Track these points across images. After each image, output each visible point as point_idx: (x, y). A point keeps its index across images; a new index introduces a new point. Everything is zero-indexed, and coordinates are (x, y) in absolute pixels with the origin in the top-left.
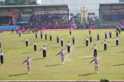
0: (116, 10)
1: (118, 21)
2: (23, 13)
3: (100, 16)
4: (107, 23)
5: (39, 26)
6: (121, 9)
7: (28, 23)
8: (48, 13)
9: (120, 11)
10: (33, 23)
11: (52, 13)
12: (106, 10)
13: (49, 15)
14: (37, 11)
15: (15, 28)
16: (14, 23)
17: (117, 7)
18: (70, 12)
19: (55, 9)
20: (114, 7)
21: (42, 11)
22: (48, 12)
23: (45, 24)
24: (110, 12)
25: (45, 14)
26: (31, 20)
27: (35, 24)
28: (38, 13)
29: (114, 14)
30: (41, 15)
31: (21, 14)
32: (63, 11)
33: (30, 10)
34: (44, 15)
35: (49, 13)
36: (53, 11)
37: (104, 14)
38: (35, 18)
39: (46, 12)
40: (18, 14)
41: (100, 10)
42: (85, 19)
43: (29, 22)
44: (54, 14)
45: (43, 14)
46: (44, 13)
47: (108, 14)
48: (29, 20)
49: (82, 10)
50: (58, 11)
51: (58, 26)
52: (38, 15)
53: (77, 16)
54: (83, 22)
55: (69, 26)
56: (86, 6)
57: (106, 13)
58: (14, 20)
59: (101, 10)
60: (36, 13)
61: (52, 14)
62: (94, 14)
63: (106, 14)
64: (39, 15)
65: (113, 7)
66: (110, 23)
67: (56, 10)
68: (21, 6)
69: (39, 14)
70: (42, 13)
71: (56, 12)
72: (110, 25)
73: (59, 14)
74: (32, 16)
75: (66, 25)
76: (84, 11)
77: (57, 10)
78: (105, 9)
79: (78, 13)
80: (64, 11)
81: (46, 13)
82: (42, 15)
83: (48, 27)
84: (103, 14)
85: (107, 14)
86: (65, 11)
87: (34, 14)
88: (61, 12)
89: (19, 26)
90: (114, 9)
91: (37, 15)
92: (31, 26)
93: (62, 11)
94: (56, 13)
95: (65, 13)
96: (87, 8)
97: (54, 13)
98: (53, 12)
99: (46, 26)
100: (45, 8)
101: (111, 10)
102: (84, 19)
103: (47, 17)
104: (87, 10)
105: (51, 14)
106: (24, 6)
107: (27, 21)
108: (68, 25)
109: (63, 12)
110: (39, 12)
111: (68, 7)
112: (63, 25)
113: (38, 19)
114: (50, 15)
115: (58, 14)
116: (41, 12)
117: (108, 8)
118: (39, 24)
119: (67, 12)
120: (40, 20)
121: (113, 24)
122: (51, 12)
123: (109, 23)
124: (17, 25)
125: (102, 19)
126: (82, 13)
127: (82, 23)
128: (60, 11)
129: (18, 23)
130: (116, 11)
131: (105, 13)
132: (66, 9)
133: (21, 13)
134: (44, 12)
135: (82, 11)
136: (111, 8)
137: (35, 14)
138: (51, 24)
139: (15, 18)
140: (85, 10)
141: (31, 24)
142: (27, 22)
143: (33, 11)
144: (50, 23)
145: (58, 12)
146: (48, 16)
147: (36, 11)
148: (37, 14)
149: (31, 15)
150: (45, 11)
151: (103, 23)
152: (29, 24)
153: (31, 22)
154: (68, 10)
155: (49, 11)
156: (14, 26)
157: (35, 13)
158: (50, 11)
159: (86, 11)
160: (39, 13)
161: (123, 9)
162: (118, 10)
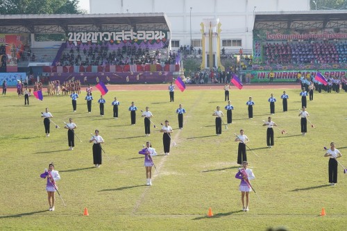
0: (302, 31)
1: (305, 62)
2: (38, 38)
3: (255, 49)
4: (276, 69)
5: (82, 74)
6: (316, 29)
7: (51, 67)
8: (107, 38)
9: (312, 34)
10: (64, 67)
11: (121, 38)
12: (274, 31)
13: (112, 44)
14: (77, 33)
15: (13, 80)
16: (12, 64)
17: (306, 24)
18: (171, 37)
19: (130, 26)
20: (297, 25)
21: (93, 33)
22: (110, 35)
23: (100, 69)
24: (285, 36)
25: (101, 39)
26: (60, 57)
27: (72, 69)
28: (80, 38)
29: (294, 43)
30: (87, 44)
31: (30, 41)
32: (153, 32)
33: (57, 29)
34: (97, 44)
35: (112, 37)
36: (123, 32)
37: (269, 42)
38: (72, 51)
39: (102, 35)
40: (22, 38)
41: (255, 31)
42: (214, 56)
43: (54, 64)
44: (124, 42)
45: (95, 41)
46: (98, 37)
47: (280, 43)
48: (53, 58)
49: (206, 30)
50: (138, 32)
51: (138, 76)
52: (79, 43)
53: (191, 48)
54: (208, 66)
55: (168, 75)
56: (218, 20)
57: (272, 40)
58: (10, 57)
59: (260, 32)
60: (73, 38)
61: (118, 42)
62: (239, 42)
63: (272, 43)
64: (84, 44)
65: (292, 24)
66: (284, 70)
67: (132, 30)
68: (31, 16)
69: (84, 41)
70: (91, 38)
71: (131, 36)
72: (285, 75)
73: (139, 42)
74: (64, 46)
75: (160, 73)
76: (211, 34)
77: (135, 31)
78: (272, 30)
79: (194, 38)
80: (155, 34)
81: (103, 38)
82: (92, 44)
83: (108, 79)
84: (265, 43)
85: (276, 43)
86: (157, 32)
87: (67, 40)
88: (146, 36)
89: (24, 74)
90: (296, 31)
91: (76, 45)
92: (60, 75)
93: (147, 32)
94: (130, 37)
95: (157, 38)
96: (220, 25)
97: (125, 38)
98: (123, 36)
99: (103, 74)
100: (98, 23)
101: (288, 33)
102: (211, 57)
103: (107, 49)
104: (219, 30)
105: (116, 41)
106: (41, 16)
107: (48, 61)
108: (166, 73)
109: (151, 36)
110: (82, 33)
111: (165, 23)
112: (151, 74)
113: (79, 56)
114: (114, 43)
115: (136, 41)
116: (89, 34)
117: (279, 26)
118: (82, 70)
119: (161, 37)
120: (85, 57)
121: (294, 71)
122: (117, 36)
123: (281, 69)
125: (261, 57)
126: (207, 40)
127: (206, 68)
128: (144, 32)
129: (22, 64)
130: (301, 34)
131: (269, 40)
132: (161, 28)
133: (32, 36)
134: (96, 34)
135: (205, 34)
136: (286, 26)
137: (70, 39)
138: (117, 70)
139: (14, 51)
140: (215, 30)
141: (60, 70)
142: (47, 64)
143: (67, 33)
144: (113, 68)
145: (136, 36)
146: (110, 45)
147: (73, 32)
148: (78, 40)
149: (59, 43)
150: (100, 33)
151: (264, 70)
152: (55, 70)
153: (59, 63)
154: (166, 31)
155: (110, 32)
156: (10, 74)
157: (71, 37)
158: (114, 33)
159: (216, 34)
160: (82, 39)
161: (321, 29)
162: (306, 31)
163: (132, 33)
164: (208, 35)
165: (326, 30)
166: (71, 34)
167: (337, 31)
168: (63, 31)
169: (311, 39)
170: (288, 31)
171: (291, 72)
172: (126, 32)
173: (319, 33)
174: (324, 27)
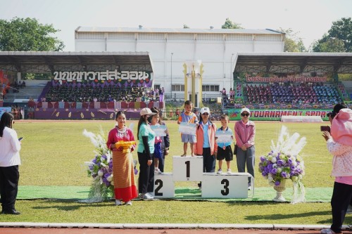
0: (281, 75)
1: (288, 102)
3: (237, 90)
4: (258, 108)
6: (294, 73)
7: (37, 103)
8: (92, 78)
9: (290, 78)
10: (50, 103)
11: (105, 78)
12: (254, 74)
13: (96, 83)
14: (62, 72)
17: (284, 68)
19: (114, 67)
20: (274, 68)
21: (78, 72)
22: (94, 74)
23: (85, 106)
24: (265, 79)
25: (86, 78)
28: (65, 78)
30: (72, 83)
32: (137, 73)
33: (44, 69)
34: (81, 83)
35: (97, 77)
36: (107, 72)
37: (249, 85)
39: (87, 74)
40: (9, 77)
41: (236, 74)
42: (196, 96)
43: (39, 100)
44: (109, 81)
45: (79, 80)
46: (83, 76)
47: (258, 85)
48: (39, 95)
49: (189, 71)
50: (122, 72)
52: (65, 82)
56: (200, 62)
57: (253, 83)
59: (240, 74)
60: (58, 77)
61: (103, 82)
62: (217, 88)
63: (253, 85)
64: (69, 83)
66: (266, 109)
67: (116, 70)
68: (18, 53)
69: (69, 80)
70: (76, 77)
71: (116, 76)
72: (267, 114)
73: (123, 81)
74: (50, 84)
76: (193, 75)
77: (119, 71)
78: (251, 73)
79: (174, 82)
80: (139, 74)
81: (88, 77)
82: (77, 83)
83: (93, 115)
84: (245, 85)
86: (141, 73)
87: (53, 79)
88: (129, 76)
90: (275, 74)
91: (61, 83)
92: (45, 110)
93: (131, 73)
94: (114, 77)
95: (140, 79)
96: (202, 66)
97: (109, 78)
98: (107, 76)
99: (87, 110)
101: (267, 76)
102: (193, 97)
104: (202, 72)
105: (101, 80)
106: (28, 53)
109: (135, 77)
110: (68, 73)
111: (150, 63)
112: (135, 110)
114: (98, 82)
115: (120, 80)
116: (74, 73)
117: (259, 69)
119: (145, 78)
121: (276, 110)
122: (102, 76)
123: (263, 108)
124: (4, 106)
125: (243, 98)
126: (189, 80)
128: (127, 72)
130: (279, 77)
131: (249, 83)
132: (144, 69)
133: (19, 74)
134: (81, 73)
135: (187, 75)
136: (265, 70)
137: (56, 78)
138: (101, 107)
141: (45, 104)
143: (53, 72)
144: (97, 105)
145: (120, 76)
147: (59, 71)
148: (63, 79)
149: (45, 82)
150: (85, 73)
152: (40, 106)
153: (45, 99)
154: (150, 72)
155: (95, 72)
157: (56, 76)
158: (99, 73)
159: (199, 74)
160: (67, 78)
161: (298, 73)
162: (285, 75)
163: (116, 73)
164: (190, 76)
165: (304, 74)
166: (57, 73)
167: (314, 75)
168: (49, 70)
169: (289, 82)
170: (267, 74)
171: (273, 111)
172: (110, 72)
173: (297, 77)
174: (301, 71)
